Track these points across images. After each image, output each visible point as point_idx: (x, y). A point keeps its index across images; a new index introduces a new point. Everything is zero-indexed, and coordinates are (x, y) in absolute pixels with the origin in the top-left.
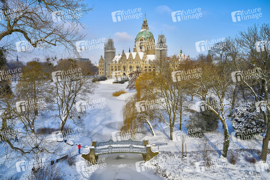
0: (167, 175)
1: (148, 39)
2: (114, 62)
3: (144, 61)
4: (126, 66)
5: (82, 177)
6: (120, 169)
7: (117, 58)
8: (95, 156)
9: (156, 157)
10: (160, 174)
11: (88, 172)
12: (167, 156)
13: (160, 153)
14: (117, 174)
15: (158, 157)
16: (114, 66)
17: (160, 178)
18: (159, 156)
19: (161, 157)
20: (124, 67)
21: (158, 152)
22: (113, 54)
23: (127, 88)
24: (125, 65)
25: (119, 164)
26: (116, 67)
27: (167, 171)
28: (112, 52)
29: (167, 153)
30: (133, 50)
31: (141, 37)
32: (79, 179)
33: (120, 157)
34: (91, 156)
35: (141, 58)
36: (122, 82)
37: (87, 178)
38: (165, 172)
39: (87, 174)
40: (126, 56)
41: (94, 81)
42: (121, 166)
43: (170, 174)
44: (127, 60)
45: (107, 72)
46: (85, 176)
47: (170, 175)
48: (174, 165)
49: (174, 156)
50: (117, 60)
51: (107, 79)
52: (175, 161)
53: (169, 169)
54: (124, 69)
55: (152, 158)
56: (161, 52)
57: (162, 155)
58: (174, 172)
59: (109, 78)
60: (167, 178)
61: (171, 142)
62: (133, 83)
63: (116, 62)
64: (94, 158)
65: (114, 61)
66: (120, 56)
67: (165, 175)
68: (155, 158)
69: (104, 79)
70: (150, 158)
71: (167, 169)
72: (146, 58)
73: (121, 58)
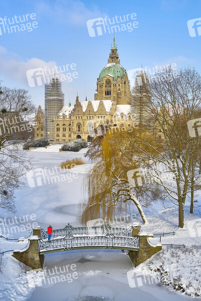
0: (184, 286)
1: (119, 79)
2: (61, 117)
3: (112, 116)
4: (82, 124)
5: (15, 294)
6: (88, 279)
7: (67, 110)
8: (40, 256)
9: (158, 255)
10: (168, 285)
11: (25, 285)
12: (180, 253)
13: (164, 248)
14: (84, 287)
15: (161, 255)
16: (61, 124)
17: (171, 293)
18: (163, 253)
19: (167, 255)
20: (79, 126)
21: (160, 245)
22: (60, 104)
23: (85, 156)
24: (81, 121)
25: (87, 270)
26: (64, 125)
27: (182, 279)
28: (58, 100)
29: (179, 247)
30: (94, 98)
31: (108, 76)
32: (9, 297)
33: (87, 258)
34: (30, 255)
35: (108, 109)
36: (76, 149)
37: (24, 296)
38: (180, 280)
39: (25, 289)
40: (82, 107)
41: (27, 148)
42: (91, 273)
43: (190, 283)
44: (84, 114)
45: (49, 133)
46: (21, 291)
47: (189, 285)
48: (196, 268)
49: (193, 253)
50: (67, 114)
51: (49, 144)
52: (195, 260)
53: (186, 274)
54: (79, 128)
55: (150, 257)
56: (140, 100)
57: (169, 250)
58: (197, 281)
59: (51, 143)
60: (184, 291)
61: (180, 231)
62: (96, 147)
63: (64, 116)
64: (37, 258)
65: (61, 114)
66: (72, 107)
67: (179, 287)
68: (155, 257)
69: (44, 144)
70: (145, 258)
71: (183, 275)
72: (115, 110)
73: (74, 110)
